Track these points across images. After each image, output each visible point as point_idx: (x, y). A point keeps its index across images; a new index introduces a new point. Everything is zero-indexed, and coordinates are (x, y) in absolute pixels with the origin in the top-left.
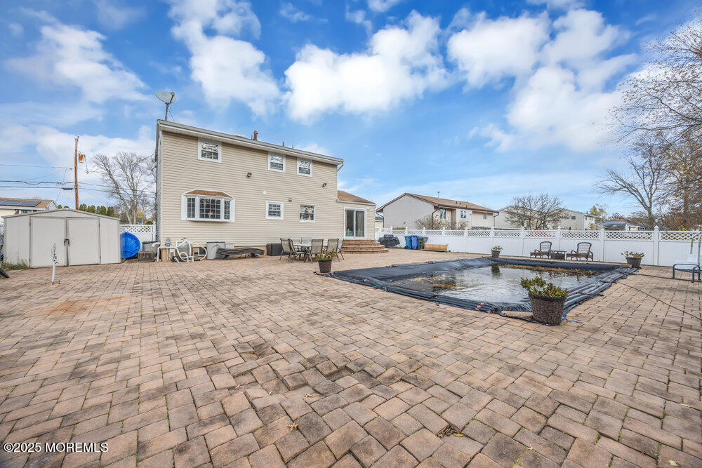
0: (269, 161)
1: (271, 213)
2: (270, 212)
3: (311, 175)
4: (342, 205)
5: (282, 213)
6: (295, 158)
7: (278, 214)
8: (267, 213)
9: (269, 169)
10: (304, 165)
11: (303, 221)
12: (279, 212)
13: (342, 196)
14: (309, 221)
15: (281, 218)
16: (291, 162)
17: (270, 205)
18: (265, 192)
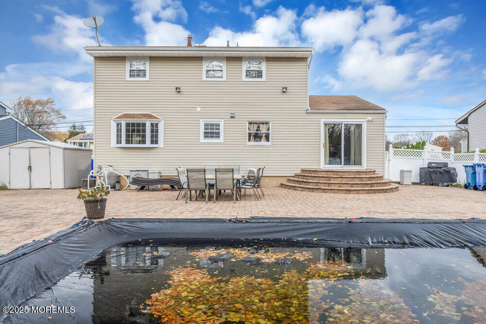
0: (204, 69)
1: (207, 135)
2: (205, 133)
3: (264, 78)
4: (317, 116)
5: (222, 135)
6: (239, 59)
7: (218, 135)
8: (202, 135)
9: (204, 78)
10: (254, 66)
11: (253, 143)
12: (218, 133)
13: (316, 104)
14: (263, 142)
15: (221, 140)
16: (234, 66)
17: (206, 125)
18: (199, 109)
